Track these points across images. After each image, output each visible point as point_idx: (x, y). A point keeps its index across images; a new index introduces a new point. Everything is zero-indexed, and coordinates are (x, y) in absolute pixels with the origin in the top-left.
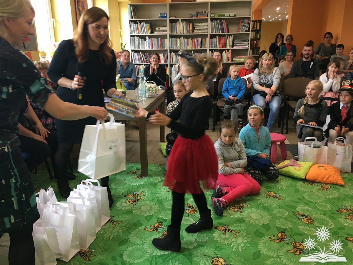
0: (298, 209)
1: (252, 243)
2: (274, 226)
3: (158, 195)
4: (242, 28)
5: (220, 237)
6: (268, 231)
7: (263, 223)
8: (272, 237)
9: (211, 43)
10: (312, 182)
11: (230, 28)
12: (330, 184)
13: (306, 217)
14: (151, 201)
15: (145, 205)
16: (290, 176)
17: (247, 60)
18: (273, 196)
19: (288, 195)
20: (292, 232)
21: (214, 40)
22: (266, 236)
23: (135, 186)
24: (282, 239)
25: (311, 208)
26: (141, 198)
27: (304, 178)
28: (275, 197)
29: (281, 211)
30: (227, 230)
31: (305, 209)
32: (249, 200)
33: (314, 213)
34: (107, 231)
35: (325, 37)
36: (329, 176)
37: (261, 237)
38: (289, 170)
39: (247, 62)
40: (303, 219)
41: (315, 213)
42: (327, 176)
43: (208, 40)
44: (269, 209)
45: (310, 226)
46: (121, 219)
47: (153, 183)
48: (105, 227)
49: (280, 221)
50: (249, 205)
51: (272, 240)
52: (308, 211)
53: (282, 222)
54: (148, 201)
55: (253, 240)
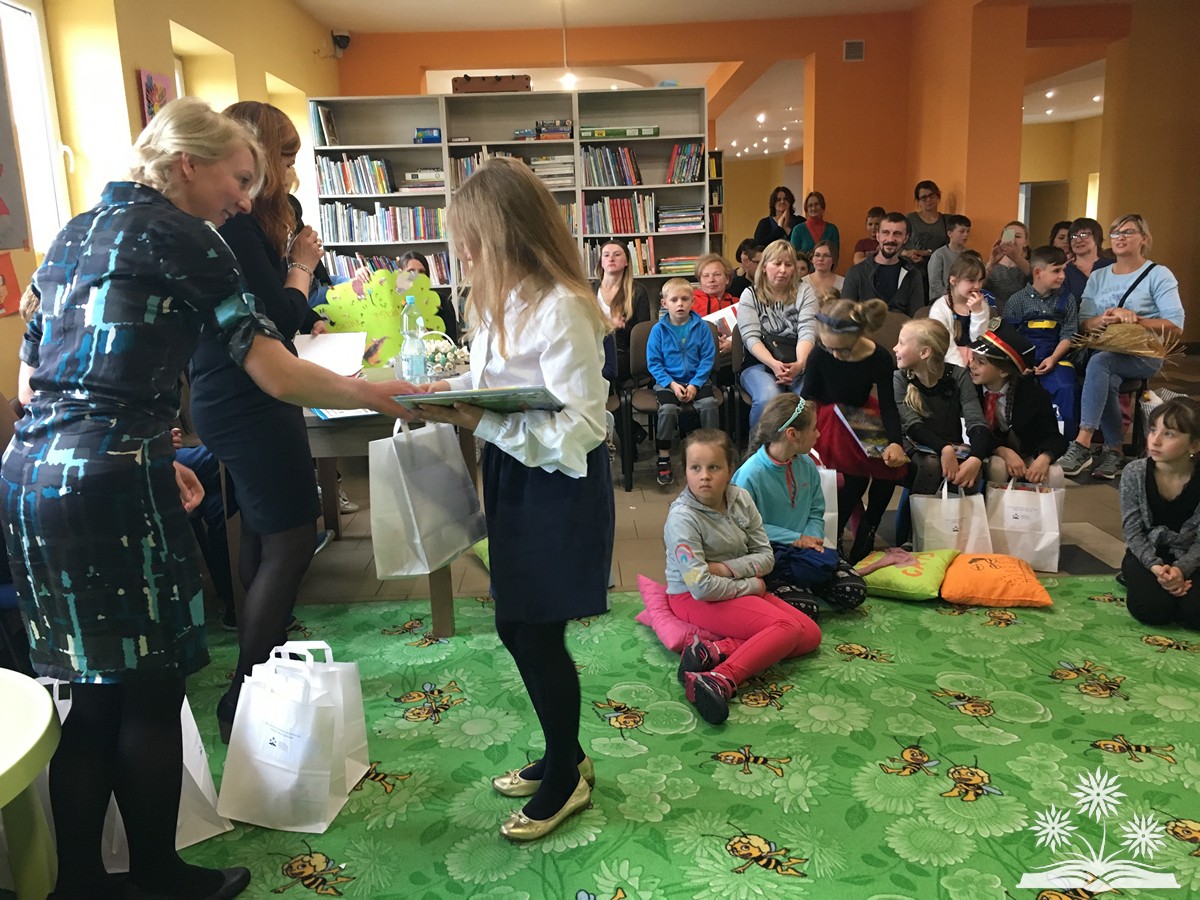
0: (940, 683)
1: (834, 785)
2: (884, 734)
3: (506, 686)
4: (681, 171)
5: (737, 780)
6: (870, 749)
7: (851, 729)
8: (888, 762)
9: (589, 218)
10: (962, 606)
11: (642, 172)
12: (1012, 607)
13: (970, 700)
14: (487, 705)
15: (472, 718)
16: (895, 595)
17: (704, 268)
18: (859, 655)
19: (901, 646)
20: (939, 743)
21: (597, 207)
23: (421, 667)
24: (916, 766)
25: (975, 675)
26: (453, 699)
27: (936, 594)
28: (866, 657)
29: (895, 692)
30: (752, 759)
31: (960, 681)
32: (792, 673)
33: (988, 688)
34: (371, 805)
35: (917, 197)
36: (1007, 584)
37: (856, 766)
38: (891, 578)
39: (705, 272)
40: (961, 708)
41: (991, 687)
42: (1001, 586)
43: (578, 207)
44: (858, 691)
45: (986, 722)
46: (405, 765)
47: (481, 654)
48: (357, 794)
49: (897, 719)
50: (797, 687)
51: (890, 771)
52: (969, 683)
53: (905, 719)
54: (478, 707)
55: (836, 778)
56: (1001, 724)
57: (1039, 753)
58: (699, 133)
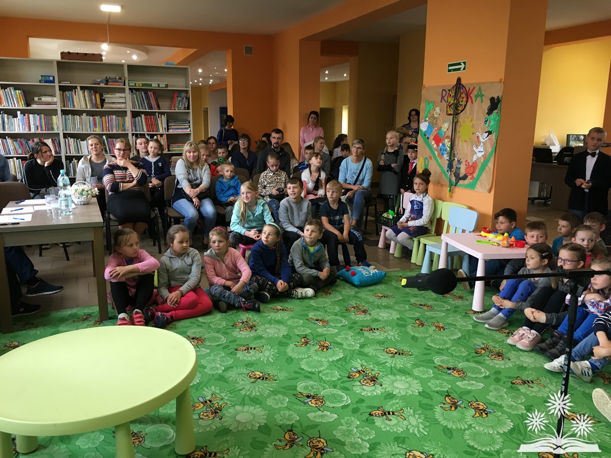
4: (179, 105)
9: (134, 124)
11: (160, 104)
18: (280, 310)
21: (138, 119)
24: (306, 343)
28: (283, 310)
30: (250, 348)
40: (318, 323)
43: (128, 119)
58: (186, 87)
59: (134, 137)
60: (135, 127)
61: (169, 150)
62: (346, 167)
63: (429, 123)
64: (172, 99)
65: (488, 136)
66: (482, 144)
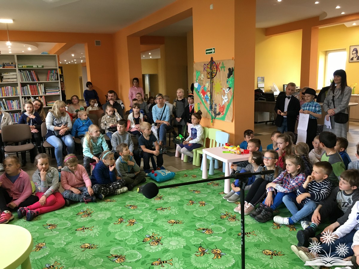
0: (126, 204)
1: (103, 229)
2: (114, 217)
4: (51, 78)
5: (81, 234)
6: (111, 220)
7: (107, 217)
8: (115, 222)
18: (109, 201)
20: (126, 216)
21: (25, 88)
22: (111, 223)
28: (111, 201)
29: (117, 208)
31: (131, 203)
33: (137, 203)
37: (109, 225)
40: (131, 208)
43: (19, 88)
44: (109, 209)
45: (136, 210)
49: (118, 214)
55: (104, 228)
56: (139, 209)
57: (146, 213)
58: (56, 67)
59: (23, 99)
60: (24, 92)
61: (47, 105)
62: (155, 110)
63: (199, 83)
64: (47, 74)
65: (229, 90)
66: (226, 95)
